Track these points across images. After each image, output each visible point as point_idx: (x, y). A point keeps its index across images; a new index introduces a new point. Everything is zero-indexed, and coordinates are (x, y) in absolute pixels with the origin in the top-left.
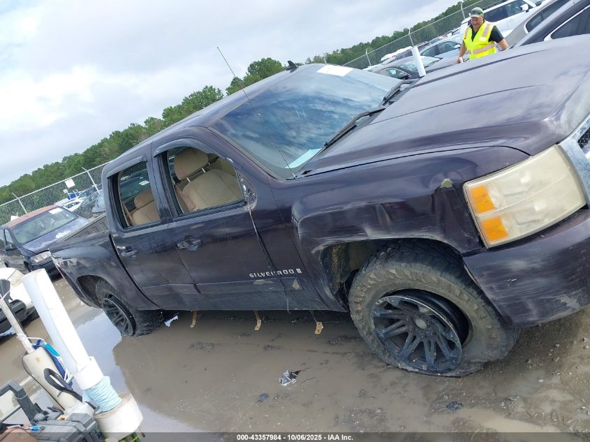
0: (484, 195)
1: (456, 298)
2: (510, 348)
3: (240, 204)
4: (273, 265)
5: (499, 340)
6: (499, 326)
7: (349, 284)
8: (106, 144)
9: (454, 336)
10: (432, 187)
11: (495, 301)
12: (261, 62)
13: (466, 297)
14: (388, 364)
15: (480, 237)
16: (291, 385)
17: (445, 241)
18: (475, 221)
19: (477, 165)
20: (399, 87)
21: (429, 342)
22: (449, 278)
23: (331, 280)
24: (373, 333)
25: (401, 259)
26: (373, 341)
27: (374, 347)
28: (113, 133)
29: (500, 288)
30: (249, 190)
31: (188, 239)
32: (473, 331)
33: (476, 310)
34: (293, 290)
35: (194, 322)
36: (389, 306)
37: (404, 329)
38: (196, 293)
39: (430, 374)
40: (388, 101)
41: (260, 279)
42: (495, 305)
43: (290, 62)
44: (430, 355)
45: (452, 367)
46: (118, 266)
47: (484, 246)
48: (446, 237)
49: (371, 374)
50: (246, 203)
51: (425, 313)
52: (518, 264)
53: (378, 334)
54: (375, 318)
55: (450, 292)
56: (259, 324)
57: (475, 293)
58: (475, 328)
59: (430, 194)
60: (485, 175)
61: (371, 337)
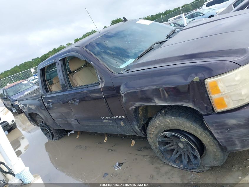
0: (215, 86)
1: (198, 135)
2: (225, 161)
3: (97, 84)
4: (112, 114)
5: (220, 157)
6: (220, 150)
7: (147, 124)
8: (50, 54)
9: (197, 153)
10: (189, 80)
11: (219, 139)
12: (117, 20)
13: (204, 135)
14: (164, 163)
15: (212, 107)
16: (119, 169)
17: (195, 108)
18: (210, 99)
19: (212, 71)
20: (175, 30)
21: (185, 154)
22: (196, 125)
23: (138, 122)
24: (158, 148)
25: (172, 115)
26: (158, 152)
27: (158, 154)
28: (53, 49)
29: (222, 132)
30: (101, 78)
31: (74, 99)
32: (206, 151)
33: (209, 142)
34: (121, 126)
35: (78, 136)
36: (166, 137)
37: (173, 147)
38: (78, 123)
39: (185, 169)
40: (169, 37)
41: (106, 120)
42: (219, 141)
43: (124, 18)
44: (185, 161)
45: (195, 168)
46: (45, 110)
47: (214, 111)
48: (195, 106)
49: (156, 167)
50: (99, 84)
51: (183, 141)
52: (232, 122)
53: (160, 149)
54: (159, 142)
55: (196, 132)
56: (106, 139)
57: (208, 133)
58: (208, 149)
59: (188, 84)
60: (217, 76)
61: (157, 150)
